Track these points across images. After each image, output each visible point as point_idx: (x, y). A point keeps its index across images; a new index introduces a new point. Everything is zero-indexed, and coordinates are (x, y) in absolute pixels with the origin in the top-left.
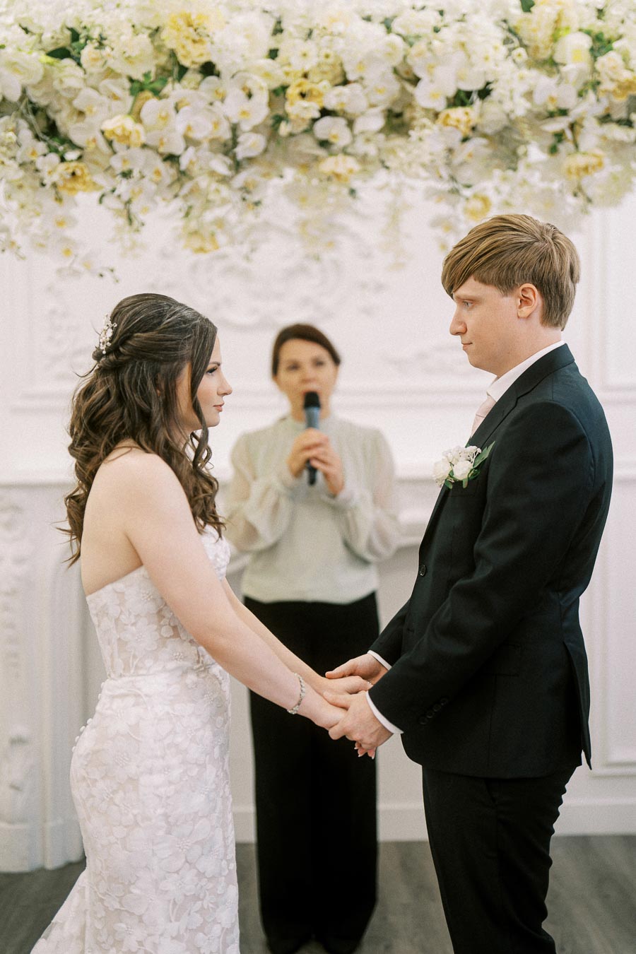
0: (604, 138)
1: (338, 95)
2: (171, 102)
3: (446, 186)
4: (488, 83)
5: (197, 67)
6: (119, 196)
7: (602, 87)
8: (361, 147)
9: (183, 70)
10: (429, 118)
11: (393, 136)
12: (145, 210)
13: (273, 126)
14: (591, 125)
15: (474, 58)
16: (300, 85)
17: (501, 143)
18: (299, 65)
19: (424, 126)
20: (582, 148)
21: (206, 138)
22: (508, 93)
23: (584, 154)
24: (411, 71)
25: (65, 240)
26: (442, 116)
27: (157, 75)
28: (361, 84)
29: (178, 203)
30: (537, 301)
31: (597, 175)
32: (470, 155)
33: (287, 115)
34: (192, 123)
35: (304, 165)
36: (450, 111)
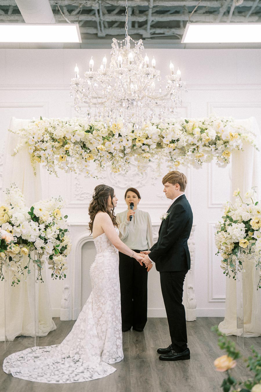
0: (204, 150)
1: (147, 141)
2: (111, 142)
3: (170, 159)
4: (178, 139)
6: (99, 161)
7: (202, 140)
8: (151, 151)
9: (114, 135)
11: (158, 149)
12: (104, 164)
13: (133, 147)
14: (201, 147)
15: (175, 133)
16: (139, 139)
17: (182, 150)
18: (138, 135)
19: (165, 147)
20: (199, 152)
21: (118, 149)
22: (182, 141)
24: (162, 136)
25: (87, 170)
26: (169, 145)
27: (108, 136)
28: (152, 139)
29: (111, 162)
30: (179, 187)
31: (203, 157)
32: (175, 153)
33: (136, 145)
34: (116, 146)
35: (139, 154)
36: (170, 144)
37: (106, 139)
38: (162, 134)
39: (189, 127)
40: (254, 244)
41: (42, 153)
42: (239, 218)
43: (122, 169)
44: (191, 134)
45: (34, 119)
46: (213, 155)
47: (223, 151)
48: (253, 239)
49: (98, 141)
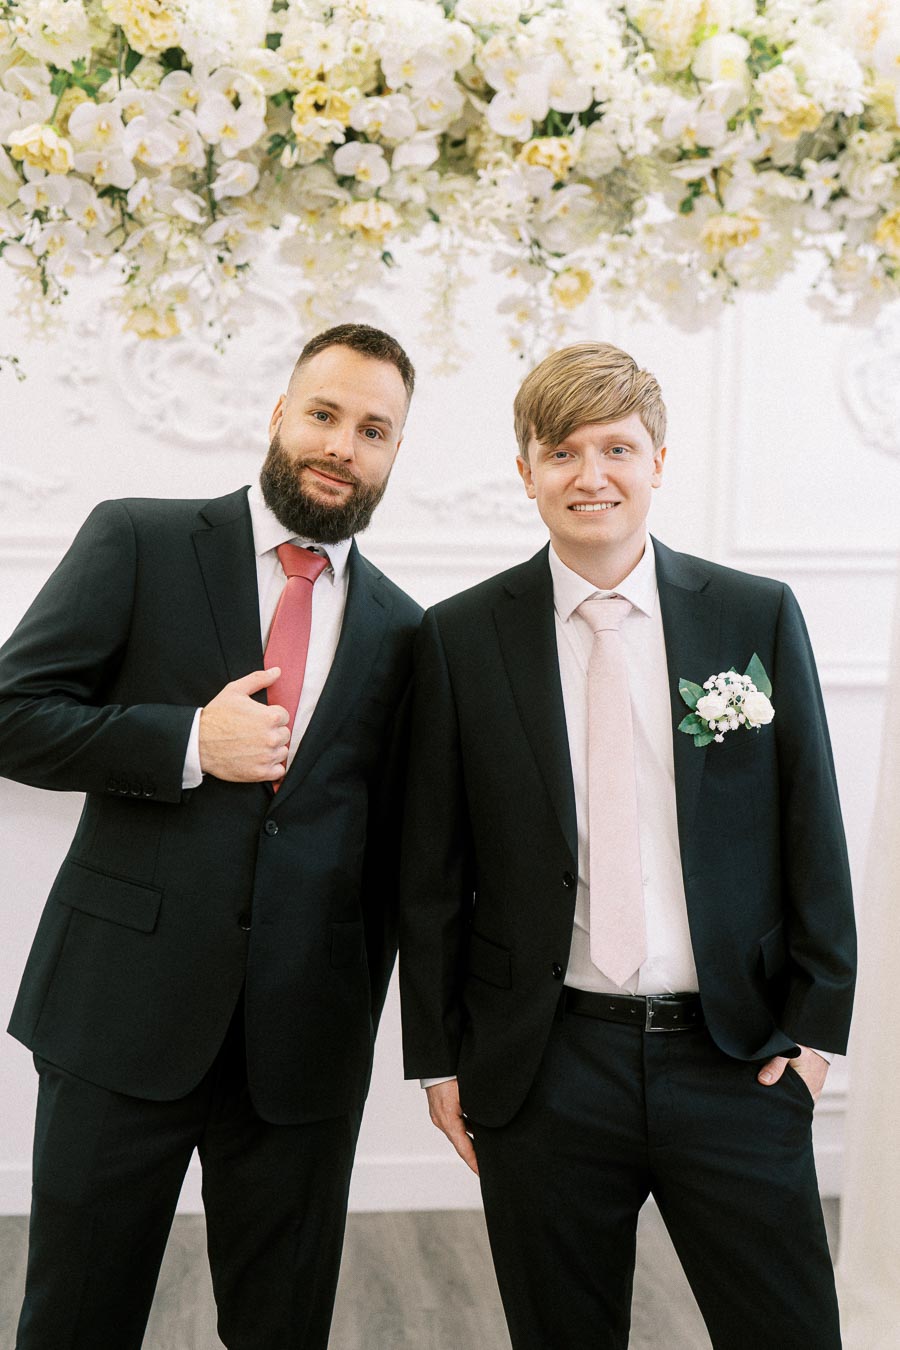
0: (761, 192)
1: (373, 110)
2: (116, 108)
3: (527, 254)
4: (595, 104)
5: (156, 54)
6: (28, 247)
7: (764, 118)
8: (403, 190)
9: (134, 58)
10: (507, 152)
11: (451, 174)
12: (69, 271)
13: (270, 151)
14: (743, 171)
15: (577, 64)
16: (313, 92)
17: (609, 192)
18: (314, 61)
19: (497, 163)
20: (730, 206)
21: (167, 164)
22: (626, 120)
23: (734, 215)
24: (482, 78)
26: (526, 150)
27: (93, 63)
28: (409, 95)
29: (120, 260)
31: (747, 247)
32: (565, 210)
33: (294, 136)
34: (147, 142)
35: (312, 213)
36: (538, 142)
38: (479, 62)
43: (198, 319)
44: (679, 75)
49: (16, 100)
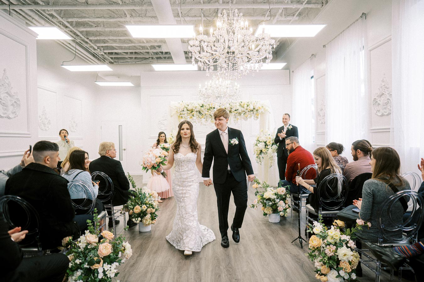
6: (206, 118)
7: (248, 109)
9: (212, 108)
15: (237, 107)
17: (239, 114)
22: (240, 110)
23: (247, 115)
26: (234, 112)
32: (237, 115)
37: (209, 110)
38: (231, 107)
39: (242, 104)
40: (268, 150)
41: (183, 116)
42: (262, 141)
44: (243, 107)
45: (179, 102)
46: (252, 116)
47: (256, 114)
48: (268, 148)
49: (205, 111)
